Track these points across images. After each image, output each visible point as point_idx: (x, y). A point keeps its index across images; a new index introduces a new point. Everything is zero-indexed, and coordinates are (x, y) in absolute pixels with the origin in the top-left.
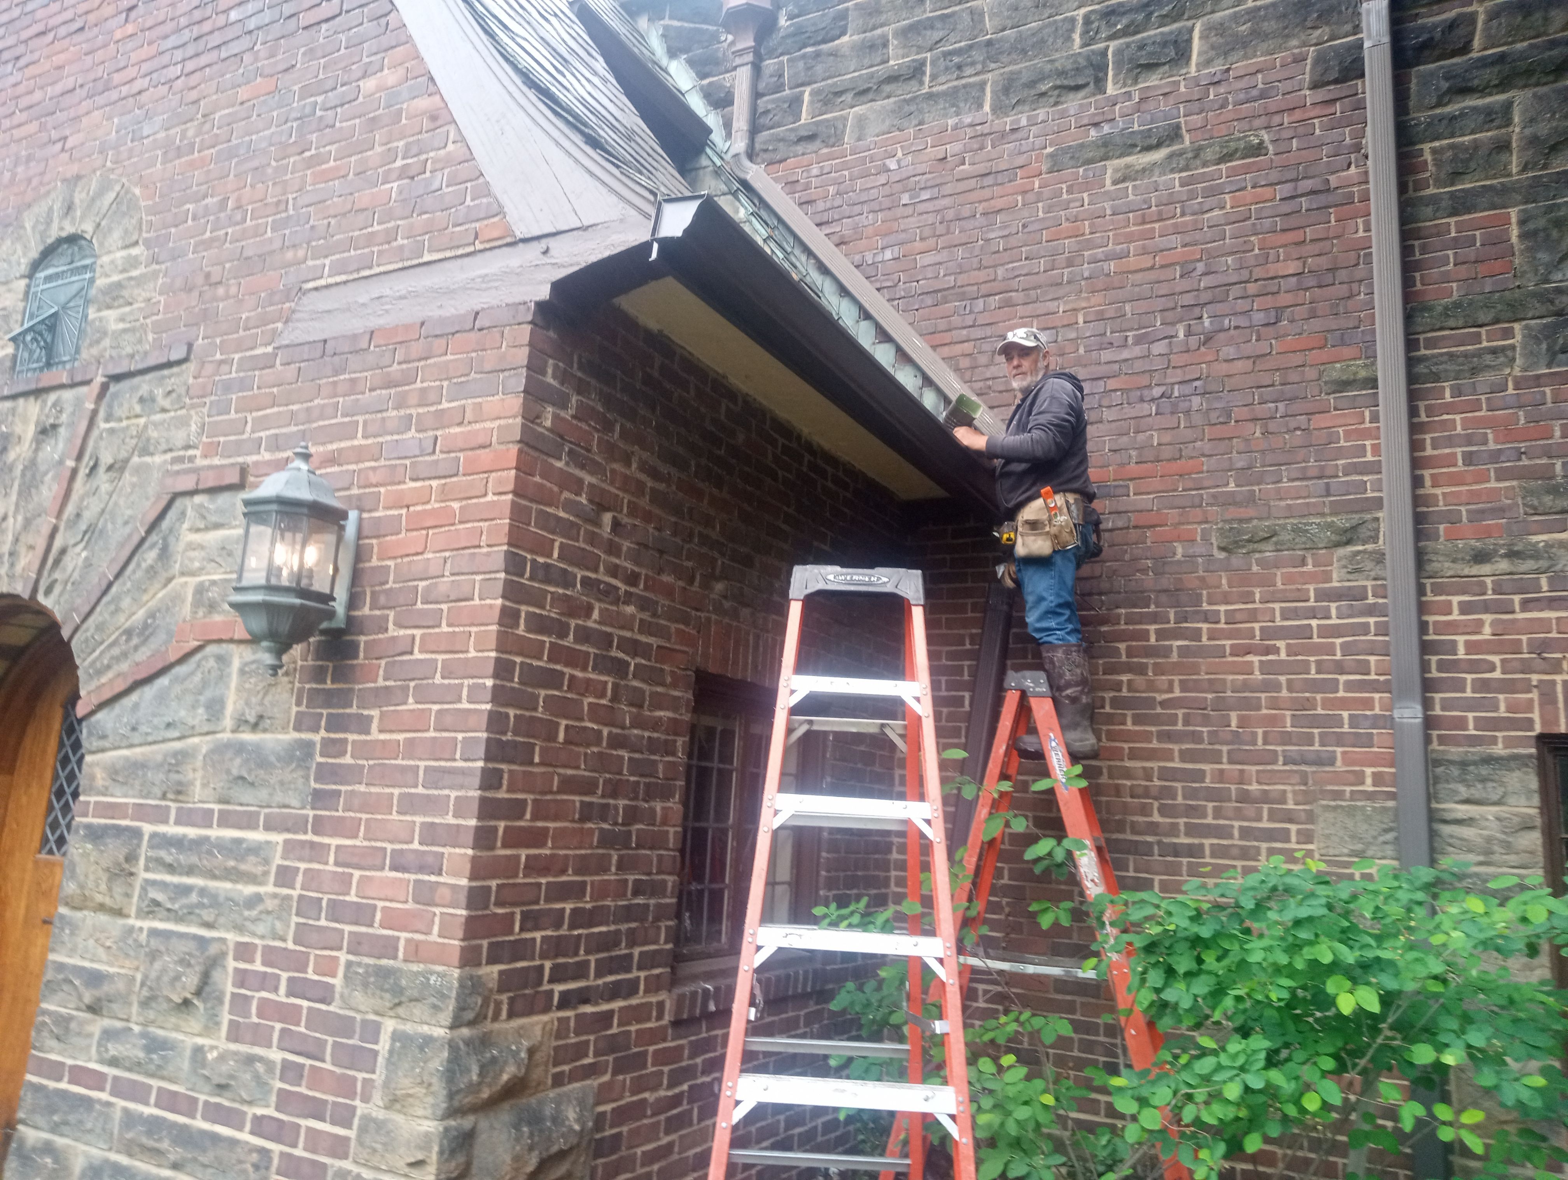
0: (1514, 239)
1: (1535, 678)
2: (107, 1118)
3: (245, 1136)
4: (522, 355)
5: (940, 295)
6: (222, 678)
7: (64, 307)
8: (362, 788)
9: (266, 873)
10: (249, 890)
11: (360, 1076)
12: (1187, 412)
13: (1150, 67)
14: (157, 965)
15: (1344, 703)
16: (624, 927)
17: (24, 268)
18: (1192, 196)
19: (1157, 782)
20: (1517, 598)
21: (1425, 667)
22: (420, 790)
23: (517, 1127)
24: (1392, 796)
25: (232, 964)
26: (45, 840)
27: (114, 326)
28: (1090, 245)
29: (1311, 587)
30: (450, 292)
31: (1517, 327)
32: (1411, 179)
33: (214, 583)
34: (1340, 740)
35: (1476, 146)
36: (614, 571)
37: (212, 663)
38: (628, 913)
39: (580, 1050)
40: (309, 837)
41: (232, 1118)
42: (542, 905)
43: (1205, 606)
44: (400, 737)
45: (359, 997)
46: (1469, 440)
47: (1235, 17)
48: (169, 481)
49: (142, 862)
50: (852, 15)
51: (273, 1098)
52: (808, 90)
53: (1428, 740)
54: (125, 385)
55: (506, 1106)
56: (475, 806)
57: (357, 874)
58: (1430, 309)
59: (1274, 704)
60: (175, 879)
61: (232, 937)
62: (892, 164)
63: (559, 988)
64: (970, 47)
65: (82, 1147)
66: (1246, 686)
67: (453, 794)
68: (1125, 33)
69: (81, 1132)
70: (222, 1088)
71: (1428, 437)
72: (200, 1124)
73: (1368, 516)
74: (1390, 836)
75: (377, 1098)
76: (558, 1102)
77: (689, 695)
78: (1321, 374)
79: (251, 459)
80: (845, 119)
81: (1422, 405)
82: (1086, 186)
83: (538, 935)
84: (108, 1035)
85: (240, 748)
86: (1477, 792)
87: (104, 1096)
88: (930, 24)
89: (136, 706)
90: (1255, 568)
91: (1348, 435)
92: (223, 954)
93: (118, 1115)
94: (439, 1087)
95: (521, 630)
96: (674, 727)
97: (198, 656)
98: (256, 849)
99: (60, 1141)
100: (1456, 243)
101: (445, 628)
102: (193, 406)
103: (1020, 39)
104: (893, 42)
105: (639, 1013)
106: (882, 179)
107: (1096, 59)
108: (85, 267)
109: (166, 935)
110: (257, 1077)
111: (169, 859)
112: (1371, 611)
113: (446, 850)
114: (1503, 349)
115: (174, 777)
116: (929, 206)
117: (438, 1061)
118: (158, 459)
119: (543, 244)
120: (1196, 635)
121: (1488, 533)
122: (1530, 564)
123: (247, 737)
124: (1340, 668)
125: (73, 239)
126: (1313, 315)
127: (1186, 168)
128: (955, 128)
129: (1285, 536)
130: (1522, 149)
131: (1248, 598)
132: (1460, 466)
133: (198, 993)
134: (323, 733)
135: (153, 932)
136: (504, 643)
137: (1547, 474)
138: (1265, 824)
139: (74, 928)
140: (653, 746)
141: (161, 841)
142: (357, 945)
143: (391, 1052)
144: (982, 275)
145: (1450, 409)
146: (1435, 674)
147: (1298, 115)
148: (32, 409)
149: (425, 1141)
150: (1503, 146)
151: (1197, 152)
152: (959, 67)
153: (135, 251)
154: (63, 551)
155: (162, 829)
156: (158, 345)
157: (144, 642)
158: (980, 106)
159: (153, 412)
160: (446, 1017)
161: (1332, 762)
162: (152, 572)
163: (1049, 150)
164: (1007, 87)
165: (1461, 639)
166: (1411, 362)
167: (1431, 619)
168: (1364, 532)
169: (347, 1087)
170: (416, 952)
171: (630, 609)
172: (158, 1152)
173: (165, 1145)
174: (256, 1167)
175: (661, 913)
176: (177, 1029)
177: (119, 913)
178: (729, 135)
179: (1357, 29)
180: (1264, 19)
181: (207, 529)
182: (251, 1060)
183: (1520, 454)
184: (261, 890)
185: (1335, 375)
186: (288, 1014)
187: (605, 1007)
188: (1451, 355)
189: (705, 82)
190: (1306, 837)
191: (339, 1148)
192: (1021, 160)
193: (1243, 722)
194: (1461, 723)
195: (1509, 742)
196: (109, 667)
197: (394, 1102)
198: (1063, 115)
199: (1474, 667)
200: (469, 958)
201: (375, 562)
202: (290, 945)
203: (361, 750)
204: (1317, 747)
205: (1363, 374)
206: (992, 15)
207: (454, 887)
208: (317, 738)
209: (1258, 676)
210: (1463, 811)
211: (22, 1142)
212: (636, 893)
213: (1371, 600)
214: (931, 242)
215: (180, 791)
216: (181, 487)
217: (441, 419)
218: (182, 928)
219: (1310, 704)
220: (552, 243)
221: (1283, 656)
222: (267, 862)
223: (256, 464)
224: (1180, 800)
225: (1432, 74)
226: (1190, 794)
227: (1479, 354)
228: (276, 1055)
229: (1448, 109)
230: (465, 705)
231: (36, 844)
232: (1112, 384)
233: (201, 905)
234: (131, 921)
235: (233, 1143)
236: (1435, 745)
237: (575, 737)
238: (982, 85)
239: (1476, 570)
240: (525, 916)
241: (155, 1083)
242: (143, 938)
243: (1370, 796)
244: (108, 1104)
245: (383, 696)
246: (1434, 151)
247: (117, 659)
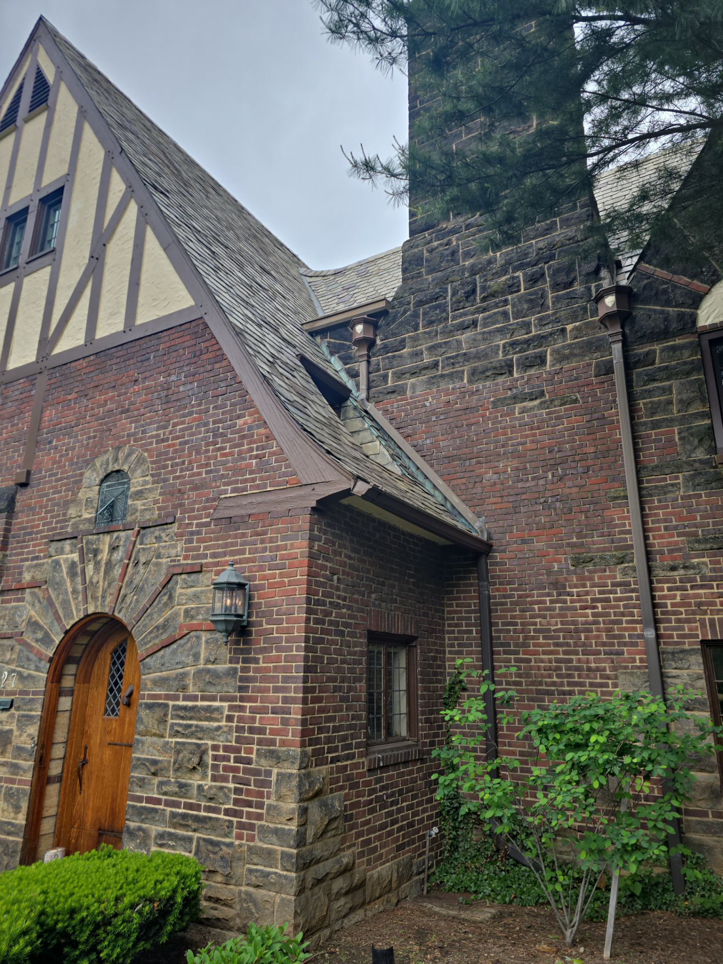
0: (677, 440)
1: (698, 617)
2: (164, 815)
3: (221, 816)
4: (307, 526)
5: (450, 458)
6: (199, 645)
7: (117, 498)
8: (258, 684)
9: (222, 718)
10: (216, 724)
11: (266, 790)
12: (555, 509)
13: (531, 366)
14: (181, 755)
15: (626, 629)
16: (349, 732)
17: (98, 482)
18: (551, 419)
19: (554, 664)
20: (689, 585)
21: (655, 614)
22: (280, 684)
23: (320, 807)
24: (646, 667)
25: (211, 753)
26: (106, 710)
27: (140, 508)
28: (511, 439)
29: (609, 581)
30: (279, 502)
31: (680, 475)
32: (636, 415)
33: (192, 608)
34: (625, 644)
35: (660, 402)
36: (339, 597)
37: (194, 639)
38: (350, 727)
39: (337, 780)
40: (238, 703)
41: (216, 810)
42: (323, 725)
43: (568, 590)
44: (271, 665)
45: (263, 761)
46: (665, 521)
47: (563, 347)
48: (171, 570)
49: (170, 716)
50: (407, 340)
51: (232, 801)
52: (390, 372)
53: (658, 644)
54: (148, 530)
55: (316, 799)
56: (302, 690)
57: (258, 716)
58: (646, 468)
59: (598, 630)
60: (184, 722)
61: (210, 743)
62: (428, 404)
63: (330, 755)
64: (457, 355)
65: (154, 827)
66: (586, 623)
67: (293, 685)
68: (520, 352)
69: (153, 821)
70: (211, 799)
71: (650, 519)
72: (203, 814)
73: (629, 552)
74: (647, 684)
75: (273, 797)
76: (332, 799)
77: (366, 640)
78: (606, 493)
79: (204, 561)
80: (406, 384)
81: (646, 506)
82: (508, 415)
83: (322, 736)
84: (161, 784)
85: (208, 671)
86: (679, 664)
87: (161, 807)
88: (439, 346)
89: (163, 657)
90: (586, 574)
91: (619, 519)
92: (207, 749)
93: (168, 814)
94: (296, 791)
95: (311, 624)
96: (362, 654)
97: (188, 636)
98: (218, 709)
99: (144, 826)
100: (655, 441)
101: (285, 625)
102: (177, 540)
103: (477, 353)
104: (425, 353)
105: (356, 766)
106: (424, 410)
107: (508, 362)
108: (124, 483)
109: (183, 744)
110: (225, 794)
111: (182, 714)
112: (633, 591)
113: (292, 706)
114: (676, 484)
115: (182, 683)
116: (443, 422)
117: (295, 782)
118: (164, 560)
119: (312, 487)
120: (565, 602)
121: (675, 558)
122: (692, 571)
123: (210, 666)
124: (623, 615)
125: (118, 471)
126: (601, 469)
127: (548, 408)
128: (453, 389)
129: (597, 560)
130: (677, 404)
131: (584, 586)
132: (663, 532)
133: (199, 764)
134: (241, 664)
135: (177, 743)
136: (308, 630)
137: (695, 534)
138: (598, 681)
139: (143, 743)
140: (355, 662)
141: (177, 708)
142: (260, 742)
143: (277, 780)
144: (467, 450)
145: (657, 508)
146: (660, 616)
147: (590, 387)
148: (107, 539)
149: (292, 811)
150: (670, 402)
151: (552, 401)
152: (453, 364)
153: (147, 478)
154: (125, 596)
155: (177, 703)
156: (160, 516)
157: (165, 631)
158: (462, 380)
159: (160, 542)
160: (297, 766)
161: (623, 653)
162: (166, 605)
163: (492, 399)
164: (473, 372)
165: (669, 602)
166: (640, 489)
167: (657, 594)
168: (628, 558)
169: (260, 795)
170: (283, 743)
171: (344, 611)
172: (187, 826)
173: (190, 823)
174: (228, 827)
175: (362, 727)
176: (190, 779)
177: (162, 736)
178: (358, 390)
179: (611, 354)
180: (574, 348)
181: (187, 588)
182: (222, 788)
183: (685, 527)
184: (221, 724)
185: (612, 495)
186: (235, 770)
187: (345, 763)
188: (656, 486)
189: (347, 366)
190: (615, 685)
191: (259, 817)
192: (480, 404)
193: (586, 638)
194: (671, 636)
195: (690, 644)
196: (150, 641)
197: (280, 798)
198: (497, 385)
199: (675, 613)
200: (303, 745)
201: (256, 600)
202: (234, 744)
203: (256, 670)
204: (616, 647)
205: (622, 494)
206: (466, 342)
207: (296, 719)
208: (238, 666)
209: (591, 618)
210: (675, 672)
211: (128, 827)
212: (352, 719)
213: (633, 586)
214: (446, 436)
215: (184, 688)
216: (176, 572)
217: (278, 548)
218: (189, 741)
219: (611, 630)
220: (316, 486)
221: (600, 610)
222: (222, 713)
223: (206, 563)
224: (564, 671)
225: (641, 373)
226: (568, 669)
227: (667, 486)
228: (231, 785)
229: (648, 387)
230: (295, 653)
231: (103, 711)
232: (524, 497)
233: (197, 731)
234: (167, 739)
235: (217, 819)
236: (662, 646)
237: (331, 661)
238: (463, 372)
239: (672, 573)
240: (319, 728)
241: (183, 800)
242: (173, 745)
243: (639, 668)
244: (164, 810)
245: (263, 650)
246: (644, 404)
247: (154, 638)
